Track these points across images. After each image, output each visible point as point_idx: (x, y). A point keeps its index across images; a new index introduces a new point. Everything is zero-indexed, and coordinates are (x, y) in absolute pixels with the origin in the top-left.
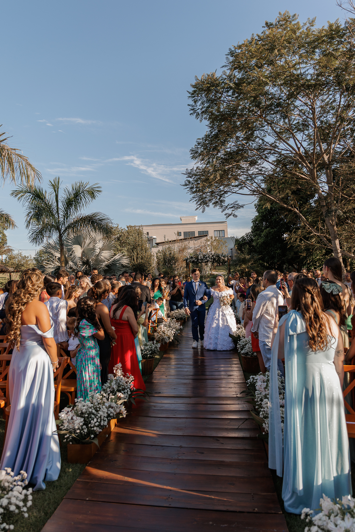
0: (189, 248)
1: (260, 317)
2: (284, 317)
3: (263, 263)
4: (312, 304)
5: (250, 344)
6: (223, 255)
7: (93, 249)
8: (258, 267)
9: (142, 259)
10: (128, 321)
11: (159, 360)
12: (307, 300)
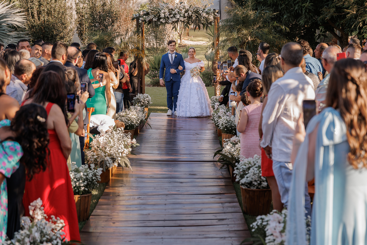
1: (274, 121)
2: (314, 120)
3: (278, 27)
4: (356, 99)
5: (256, 167)
6: (206, 10)
8: (270, 33)
9: (49, 14)
10: (54, 130)
11: (98, 197)
12: (348, 94)
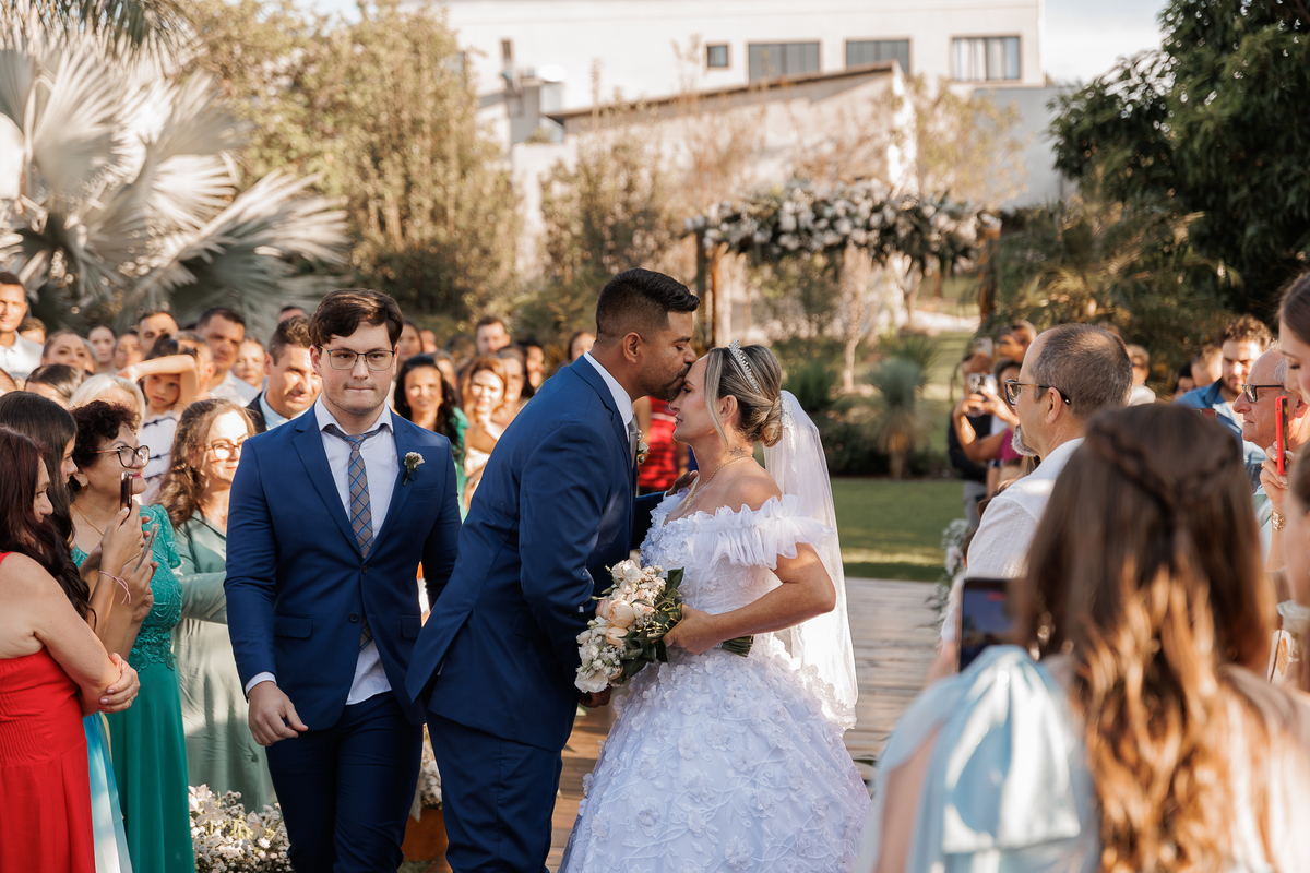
0: (765, 152)
6: (949, 205)
7: (106, 146)
9: (438, 215)
